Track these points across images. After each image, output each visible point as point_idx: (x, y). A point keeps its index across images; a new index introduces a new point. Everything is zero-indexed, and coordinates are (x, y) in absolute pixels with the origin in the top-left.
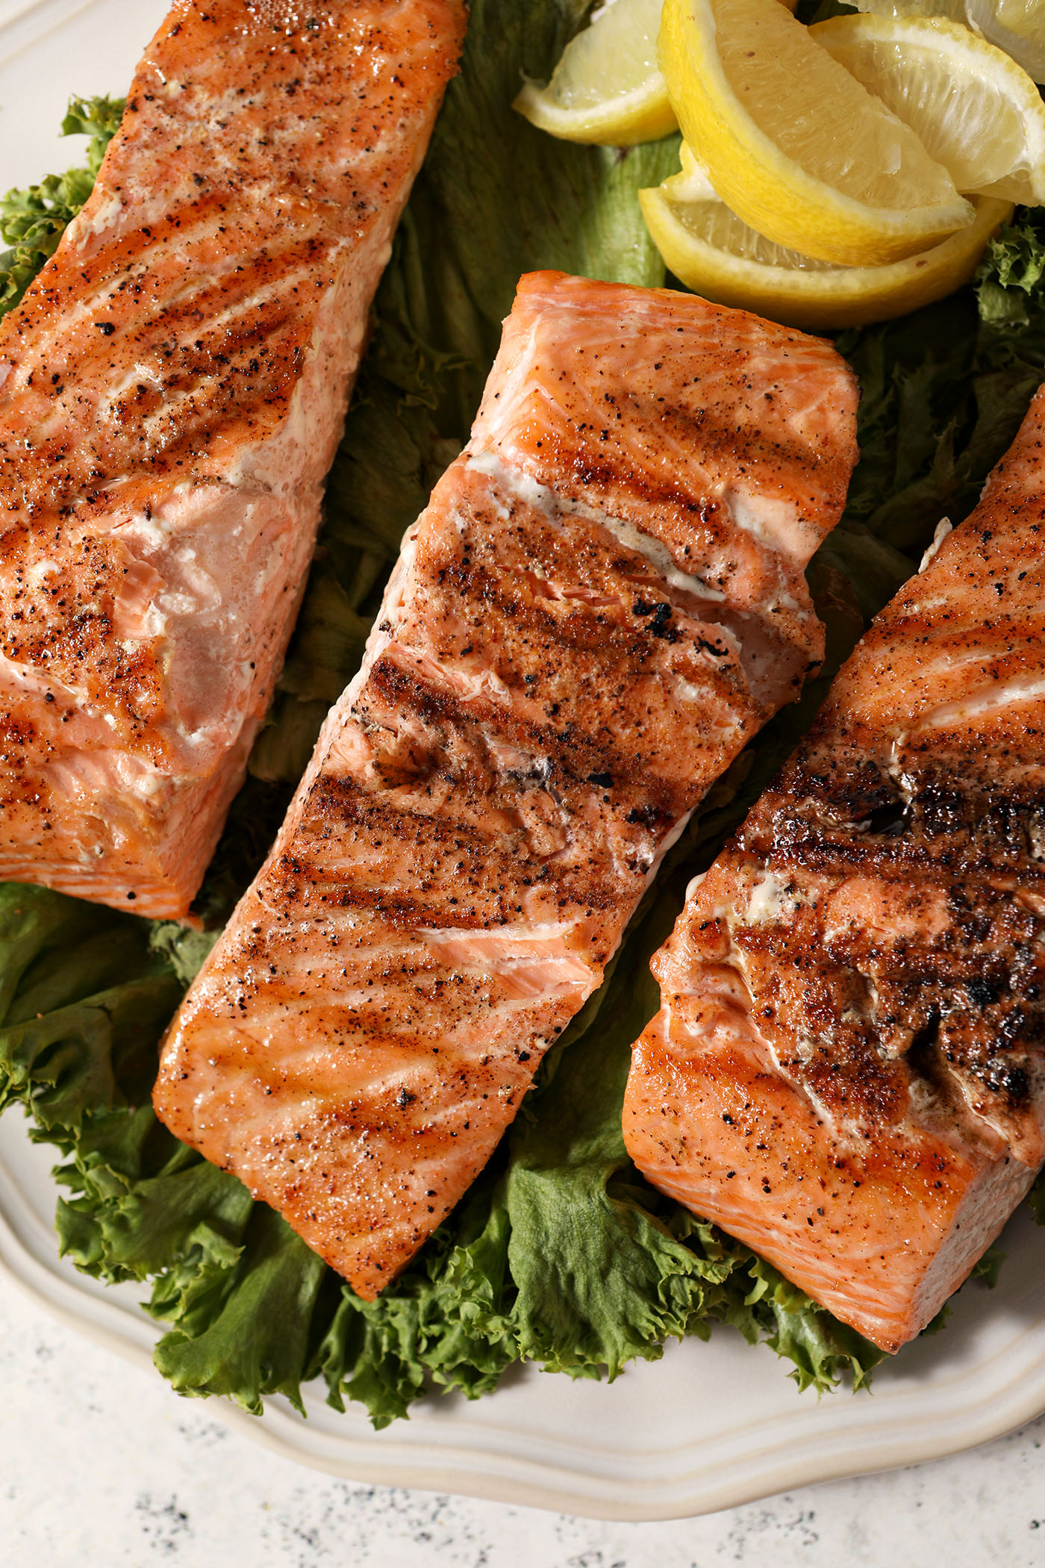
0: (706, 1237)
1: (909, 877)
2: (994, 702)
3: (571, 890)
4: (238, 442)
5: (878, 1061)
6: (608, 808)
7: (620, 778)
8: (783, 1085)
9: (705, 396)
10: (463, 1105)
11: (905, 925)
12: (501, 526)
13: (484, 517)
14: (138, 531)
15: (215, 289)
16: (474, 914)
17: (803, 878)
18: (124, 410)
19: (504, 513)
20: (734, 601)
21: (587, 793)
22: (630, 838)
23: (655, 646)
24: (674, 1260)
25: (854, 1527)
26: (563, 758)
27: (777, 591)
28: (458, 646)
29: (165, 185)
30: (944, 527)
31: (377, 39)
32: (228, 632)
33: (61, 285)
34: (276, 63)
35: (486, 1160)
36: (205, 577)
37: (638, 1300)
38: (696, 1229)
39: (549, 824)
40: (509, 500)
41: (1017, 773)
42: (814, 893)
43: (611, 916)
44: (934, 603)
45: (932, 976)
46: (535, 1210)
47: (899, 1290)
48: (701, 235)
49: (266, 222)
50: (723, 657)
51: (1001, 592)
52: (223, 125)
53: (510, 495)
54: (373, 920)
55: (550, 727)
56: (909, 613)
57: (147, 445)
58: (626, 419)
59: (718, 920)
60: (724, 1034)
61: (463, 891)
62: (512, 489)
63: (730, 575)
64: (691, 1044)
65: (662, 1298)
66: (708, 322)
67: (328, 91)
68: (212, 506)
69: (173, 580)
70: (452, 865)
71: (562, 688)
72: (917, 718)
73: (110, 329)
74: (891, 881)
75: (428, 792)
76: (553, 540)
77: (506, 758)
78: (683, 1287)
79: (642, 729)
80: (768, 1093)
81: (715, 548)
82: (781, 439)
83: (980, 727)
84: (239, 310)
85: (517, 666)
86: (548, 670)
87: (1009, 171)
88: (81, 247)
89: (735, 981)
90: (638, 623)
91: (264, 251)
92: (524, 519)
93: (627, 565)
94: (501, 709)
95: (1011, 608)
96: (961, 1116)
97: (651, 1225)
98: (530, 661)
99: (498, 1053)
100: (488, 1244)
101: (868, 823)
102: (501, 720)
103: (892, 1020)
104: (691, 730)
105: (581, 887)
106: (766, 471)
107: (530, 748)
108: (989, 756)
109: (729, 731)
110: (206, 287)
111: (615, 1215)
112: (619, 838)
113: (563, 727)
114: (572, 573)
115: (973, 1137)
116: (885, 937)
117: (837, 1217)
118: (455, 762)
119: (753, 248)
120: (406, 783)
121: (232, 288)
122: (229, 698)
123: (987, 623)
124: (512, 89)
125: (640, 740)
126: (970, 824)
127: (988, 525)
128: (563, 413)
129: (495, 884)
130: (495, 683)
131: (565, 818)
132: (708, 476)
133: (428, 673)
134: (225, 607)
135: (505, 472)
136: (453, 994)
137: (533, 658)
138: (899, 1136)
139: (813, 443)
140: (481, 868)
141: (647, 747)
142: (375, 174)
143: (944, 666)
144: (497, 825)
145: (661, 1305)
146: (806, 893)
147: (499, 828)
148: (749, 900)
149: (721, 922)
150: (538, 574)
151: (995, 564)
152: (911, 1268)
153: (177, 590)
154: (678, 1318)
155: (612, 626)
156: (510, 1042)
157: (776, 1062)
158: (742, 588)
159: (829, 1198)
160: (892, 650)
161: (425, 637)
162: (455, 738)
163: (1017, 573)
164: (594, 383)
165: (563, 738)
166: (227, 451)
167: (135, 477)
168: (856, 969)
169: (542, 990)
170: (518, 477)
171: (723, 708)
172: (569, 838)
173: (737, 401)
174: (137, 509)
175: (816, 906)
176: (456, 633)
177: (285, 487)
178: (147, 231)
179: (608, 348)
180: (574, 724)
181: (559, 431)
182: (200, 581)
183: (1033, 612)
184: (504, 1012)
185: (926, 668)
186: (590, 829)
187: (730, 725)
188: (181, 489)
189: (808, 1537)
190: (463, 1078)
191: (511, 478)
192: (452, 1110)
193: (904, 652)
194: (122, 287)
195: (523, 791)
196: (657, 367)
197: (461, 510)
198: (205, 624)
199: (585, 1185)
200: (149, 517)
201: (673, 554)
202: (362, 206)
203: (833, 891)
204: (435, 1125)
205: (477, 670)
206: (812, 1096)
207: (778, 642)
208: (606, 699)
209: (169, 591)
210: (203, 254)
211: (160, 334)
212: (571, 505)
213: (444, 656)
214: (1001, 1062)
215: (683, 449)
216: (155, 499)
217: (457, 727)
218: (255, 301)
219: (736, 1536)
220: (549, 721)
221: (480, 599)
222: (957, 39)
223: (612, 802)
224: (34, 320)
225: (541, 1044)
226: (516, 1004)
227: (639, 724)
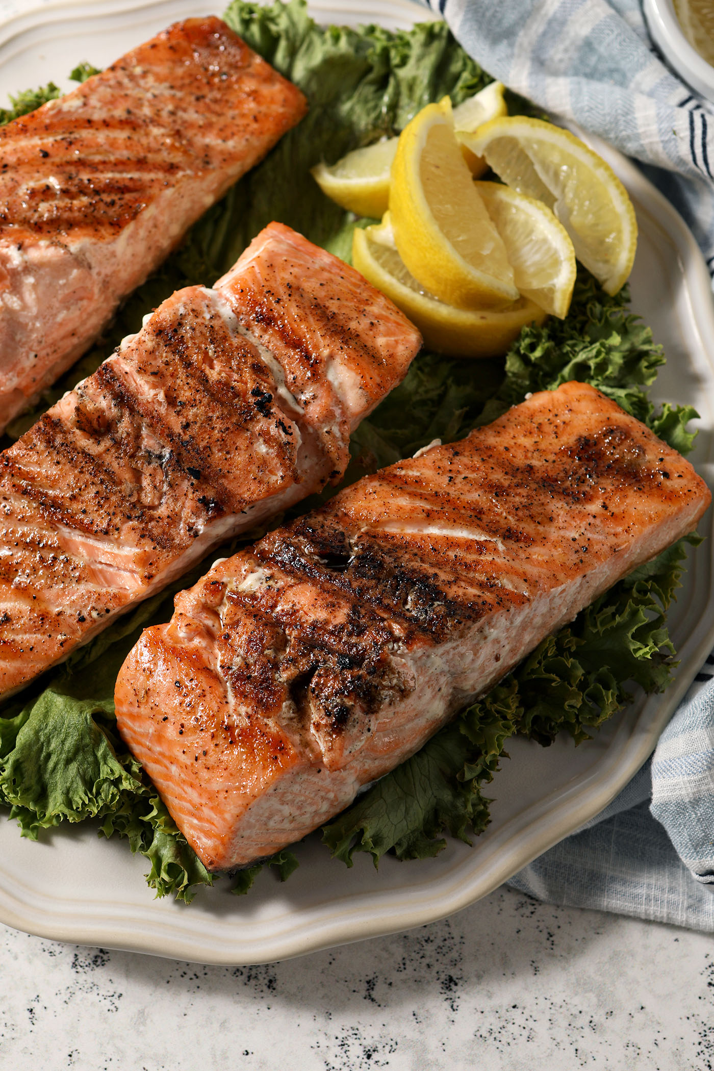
0: (135, 768)
1: (334, 593)
2: (421, 531)
3: (150, 531)
4: (85, 235)
5: (274, 680)
6: (191, 491)
7: (205, 479)
8: (216, 677)
9: (339, 308)
10: (35, 636)
11: (321, 615)
12: (203, 321)
13: (196, 313)
14: (10, 253)
15: (110, 162)
16: (92, 523)
17: (278, 575)
18: (33, 193)
19: (208, 316)
20: (308, 416)
21: (183, 478)
22: (196, 513)
23: (255, 416)
24: (112, 770)
25: (141, 1012)
26: (179, 454)
27: (332, 422)
28: (150, 369)
29: (110, 107)
30: (436, 442)
31: (254, 94)
32: (32, 331)
33: (31, 126)
34: (196, 84)
35: (33, 675)
36: (34, 296)
37: (80, 783)
38: (132, 764)
39: (155, 487)
40: (213, 312)
41: (416, 564)
42: (281, 583)
43: (166, 554)
44: (414, 473)
45: (323, 646)
46: (47, 712)
47: (228, 816)
48: (377, 259)
49: (154, 145)
50: (289, 437)
51: (450, 481)
52: (155, 96)
53: (214, 310)
54: (35, 508)
55: (180, 435)
56: (398, 473)
57: (36, 215)
58: (292, 298)
59: (223, 583)
60: (197, 642)
61: (92, 507)
62: (217, 308)
63: (312, 401)
64: (177, 640)
65: (94, 790)
66: (358, 283)
67: (216, 108)
68: (55, 259)
69: (16, 289)
70: (93, 490)
71: (196, 415)
72: (377, 521)
73: (46, 155)
74: (324, 591)
75: (99, 443)
76: (226, 340)
77: (148, 442)
78: (109, 790)
79: (229, 456)
80: (206, 677)
81: (310, 383)
82: (369, 344)
83: (408, 538)
84: (117, 176)
85: (177, 394)
86: (193, 403)
87: (545, 286)
88: (52, 113)
89: (217, 622)
90: (252, 400)
91: (145, 158)
92: (216, 323)
93: (259, 369)
94: (158, 415)
95: (453, 492)
96: (304, 732)
97: (107, 746)
98: (185, 394)
99: (68, 612)
100: (12, 724)
101: (326, 561)
102: (156, 422)
103: (291, 661)
104: (254, 468)
105: (156, 532)
106: (353, 355)
107: (164, 442)
108: (406, 552)
109: (274, 478)
110: (106, 159)
111: (90, 729)
112: (189, 511)
113: (187, 438)
114: (229, 360)
115: (306, 744)
116: (308, 618)
117: (212, 759)
118: (120, 431)
119: (401, 275)
120: (89, 433)
121: (121, 165)
122: (15, 365)
123: (436, 493)
124: (314, 162)
125: (225, 461)
126: (379, 579)
127: (458, 449)
128: (261, 282)
129: (111, 511)
130: (161, 397)
131: (165, 488)
132: (322, 344)
133: (128, 380)
134: (36, 318)
135: (218, 299)
136: (59, 567)
137: (188, 394)
138: (266, 724)
139: (384, 353)
140: (107, 499)
141: (227, 467)
142: (222, 152)
143: (404, 502)
144: (127, 476)
145: (92, 794)
146: (276, 583)
147: (127, 478)
148: (245, 578)
149: (225, 585)
150: (211, 353)
151: (454, 467)
152: (240, 803)
153: (15, 295)
154: (97, 802)
155: (236, 395)
156: (78, 607)
157: (219, 664)
158: (314, 411)
159: (212, 746)
160: (380, 485)
161: (135, 357)
162: (126, 419)
163: (463, 476)
164: (286, 276)
165: (184, 444)
166: (78, 237)
167: (22, 228)
168: (284, 631)
169: (109, 586)
170: (224, 305)
171: (276, 464)
172: (163, 501)
173: (355, 317)
174: (15, 242)
175: (279, 590)
176: (153, 363)
177: (99, 274)
178: (89, 122)
179: (300, 265)
180: (193, 438)
181: (255, 288)
182: (30, 297)
183: (462, 497)
184: (83, 588)
185: (394, 499)
186: (176, 500)
187: (276, 475)
188: (43, 243)
189: (112, 1008)
190: (42, 619)
191: (219, 304)
192: (27, 636)
193: (386, 488)
194: (63, 139)
195: (149, 463)
196: (321, 285)
197: (185, 305)
198: (22, 320)
199: (81, 707)
200: (19, 249)
201: (286, 378)
202: (207, 163)
203: (291, 586)
204: (13, 641)
205: (154, 386)
206: (229, 689)
207: (322, 452)
208: (216, 431)
209: (11, 293)
210: (113, 144)
211: (72, 169)
212: (244, 331)
213: (141, 370)
214: (338, 701)
215: (315, 325)
216: (27, 242)
217: (130, 414)
218: (129, 176)
219: (71, 990)
220: (181, 431)
221: (174, 353)
222: (545, 214)
223: (195, 489)
224: (9, 135)
225: (94, 614)
226: (91, 586)
227: (228, 453)
